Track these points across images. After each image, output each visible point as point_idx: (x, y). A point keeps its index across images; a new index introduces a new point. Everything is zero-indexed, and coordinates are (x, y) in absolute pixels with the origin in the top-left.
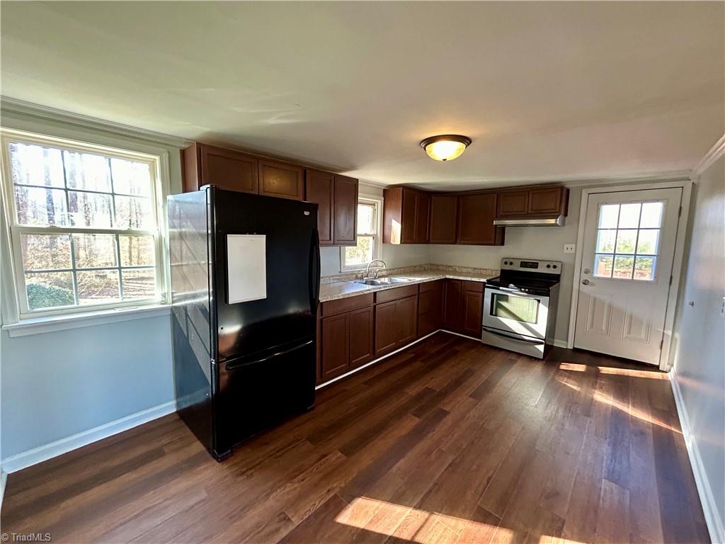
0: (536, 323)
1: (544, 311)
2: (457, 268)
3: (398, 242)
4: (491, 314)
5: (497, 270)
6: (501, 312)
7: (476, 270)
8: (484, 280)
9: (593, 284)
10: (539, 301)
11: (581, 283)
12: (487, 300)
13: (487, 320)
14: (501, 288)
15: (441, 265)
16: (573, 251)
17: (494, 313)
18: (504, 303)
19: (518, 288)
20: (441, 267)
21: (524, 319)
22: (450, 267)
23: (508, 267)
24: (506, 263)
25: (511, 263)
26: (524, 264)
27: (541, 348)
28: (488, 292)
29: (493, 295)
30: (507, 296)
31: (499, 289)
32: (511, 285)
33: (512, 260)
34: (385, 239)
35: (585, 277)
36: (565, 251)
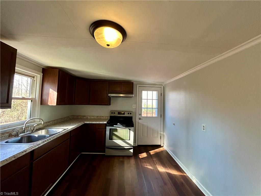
0: (129, 140)
1: (132, 133)
2: (89, 117)
3: (55, 104)
4: (110, 139)
5: (108, 116)
6: (114, 137)
7: (98, 117)
8: (106, 123)
9: (142, 119)
10: (130, 130)
11: (139, 119)
12: (108, 133)
13: (108, 142)
14: (114, 126)
15: (80, 116)
16: (135, 107)
17: (111, 139)
18: (115, 133)
19: (121, 124)
20: (80, 117)
21: (124, 139)
22: (85, 116)
23: (113, 115)
24: (112, 113)
25: (114, 113)
26: (119, 113)
27: (132, 151)
28: (108, 128)
29: (110, 129)
30: (117, 129)
31: (113, 126)
32: (118, 124)
33: (114, 112)
34: (43, 102)
35: (140, 117)
36: (133, 107)
